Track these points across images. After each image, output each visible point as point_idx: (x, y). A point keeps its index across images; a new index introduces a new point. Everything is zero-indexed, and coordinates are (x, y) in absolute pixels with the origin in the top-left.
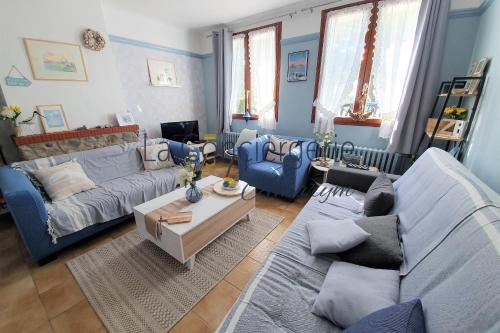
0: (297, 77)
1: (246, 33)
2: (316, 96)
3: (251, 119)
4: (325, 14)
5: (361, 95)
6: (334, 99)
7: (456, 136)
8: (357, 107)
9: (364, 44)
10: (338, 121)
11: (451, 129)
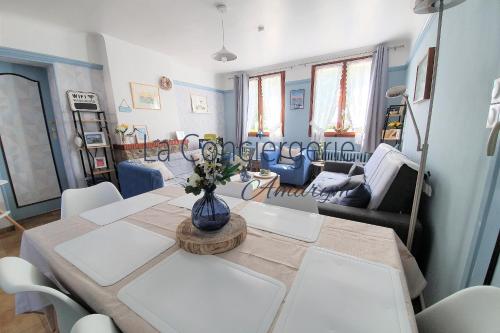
0: (297, 107)
1: (259, 77)
2: (311, 119)
3: (264, 136)
4: (314, 67)
5: (341, 117)
6: (324, 121)
7: (397, 138)
8: (339, 125)
9: (339, 86)
10: (328, 135)
11: (395, 135)
